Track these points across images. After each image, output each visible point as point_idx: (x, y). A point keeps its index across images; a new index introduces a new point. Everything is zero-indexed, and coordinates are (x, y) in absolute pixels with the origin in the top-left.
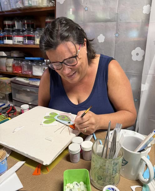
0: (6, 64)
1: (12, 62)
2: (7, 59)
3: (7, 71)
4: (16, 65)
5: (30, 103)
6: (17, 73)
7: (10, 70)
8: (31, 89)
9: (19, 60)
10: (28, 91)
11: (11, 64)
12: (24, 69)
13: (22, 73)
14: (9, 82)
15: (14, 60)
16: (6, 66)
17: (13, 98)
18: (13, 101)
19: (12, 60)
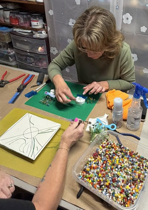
0: (3, 16)
1: (9, 14)
2: (3, 11)
3: (5, 22)
4: (13, 17)
5: (28, 51)
6: (14, 25)
7: (8, 21)
8: (27, 40)
9: (15, 13)
10: (26, 41)
11: (8, 16)
12: (20, 21)
13: (19, 25)
15: (10, 12)
16: (4, 18)
17: (14, 47)
18: (14, 49)
19: (9, 12)
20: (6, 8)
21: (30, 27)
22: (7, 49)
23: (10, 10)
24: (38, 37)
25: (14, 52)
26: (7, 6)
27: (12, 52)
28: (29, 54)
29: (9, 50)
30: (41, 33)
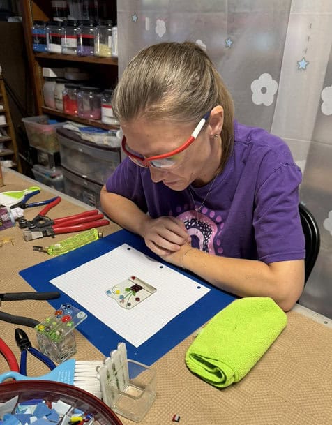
0: (54, 95)
1: (62, 91)
2: (56, 84)
3: (57, 109)
5: (85, 176)
6: (69, 115)
7: (61, 106)
8: (84, 148)
9: (73, 87)
10: (80, 152)
11: (61, 96)
12: (82, 107)
15: (66, 87)
16: (55, 99)
17: (63, 164)
18: (62, 168)
19: (63, 86)
21: (99, 122)
22: (51, 168)
23: (68, 82)
24: (105, 143)
25: (62, 176)
26: (66, 73)
27: (59, 175)
28: (86, 184)
29: (54, 171)
30: (115, 135)
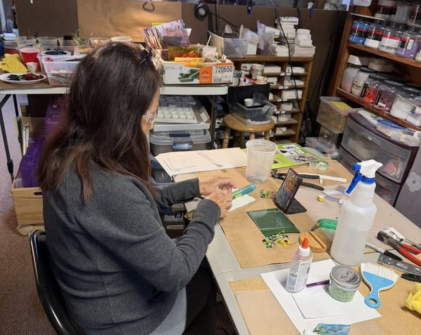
1: (365, 79)
3: (351, 93)
6: (365, 103)
11: (361, 84)
13: (372, 104)
14: (347, 114)
15: (370, 77)
16: (353, 84)
18: (341, 148)
19: (367, 75)
20: (367, 67)
23: (372, 72)
24: (402, 140)
